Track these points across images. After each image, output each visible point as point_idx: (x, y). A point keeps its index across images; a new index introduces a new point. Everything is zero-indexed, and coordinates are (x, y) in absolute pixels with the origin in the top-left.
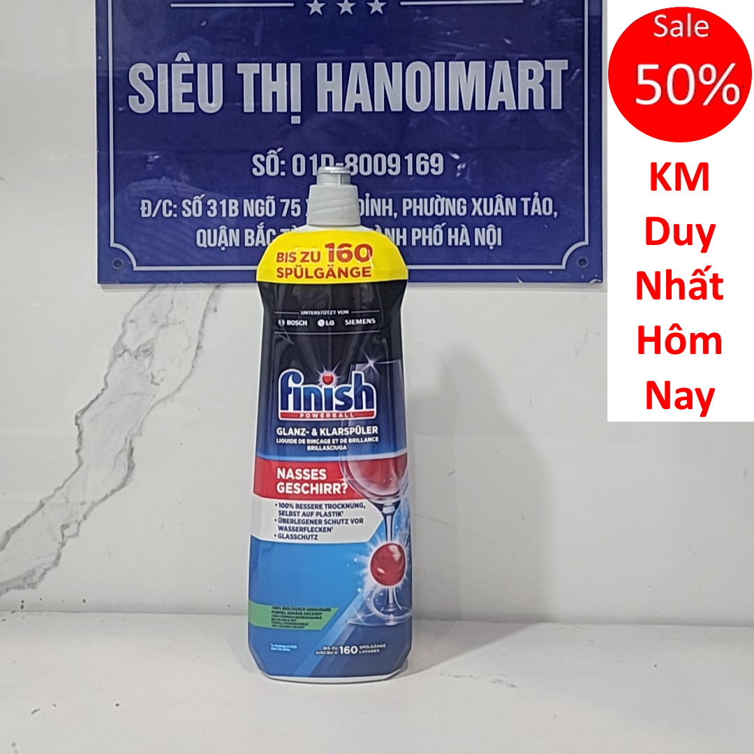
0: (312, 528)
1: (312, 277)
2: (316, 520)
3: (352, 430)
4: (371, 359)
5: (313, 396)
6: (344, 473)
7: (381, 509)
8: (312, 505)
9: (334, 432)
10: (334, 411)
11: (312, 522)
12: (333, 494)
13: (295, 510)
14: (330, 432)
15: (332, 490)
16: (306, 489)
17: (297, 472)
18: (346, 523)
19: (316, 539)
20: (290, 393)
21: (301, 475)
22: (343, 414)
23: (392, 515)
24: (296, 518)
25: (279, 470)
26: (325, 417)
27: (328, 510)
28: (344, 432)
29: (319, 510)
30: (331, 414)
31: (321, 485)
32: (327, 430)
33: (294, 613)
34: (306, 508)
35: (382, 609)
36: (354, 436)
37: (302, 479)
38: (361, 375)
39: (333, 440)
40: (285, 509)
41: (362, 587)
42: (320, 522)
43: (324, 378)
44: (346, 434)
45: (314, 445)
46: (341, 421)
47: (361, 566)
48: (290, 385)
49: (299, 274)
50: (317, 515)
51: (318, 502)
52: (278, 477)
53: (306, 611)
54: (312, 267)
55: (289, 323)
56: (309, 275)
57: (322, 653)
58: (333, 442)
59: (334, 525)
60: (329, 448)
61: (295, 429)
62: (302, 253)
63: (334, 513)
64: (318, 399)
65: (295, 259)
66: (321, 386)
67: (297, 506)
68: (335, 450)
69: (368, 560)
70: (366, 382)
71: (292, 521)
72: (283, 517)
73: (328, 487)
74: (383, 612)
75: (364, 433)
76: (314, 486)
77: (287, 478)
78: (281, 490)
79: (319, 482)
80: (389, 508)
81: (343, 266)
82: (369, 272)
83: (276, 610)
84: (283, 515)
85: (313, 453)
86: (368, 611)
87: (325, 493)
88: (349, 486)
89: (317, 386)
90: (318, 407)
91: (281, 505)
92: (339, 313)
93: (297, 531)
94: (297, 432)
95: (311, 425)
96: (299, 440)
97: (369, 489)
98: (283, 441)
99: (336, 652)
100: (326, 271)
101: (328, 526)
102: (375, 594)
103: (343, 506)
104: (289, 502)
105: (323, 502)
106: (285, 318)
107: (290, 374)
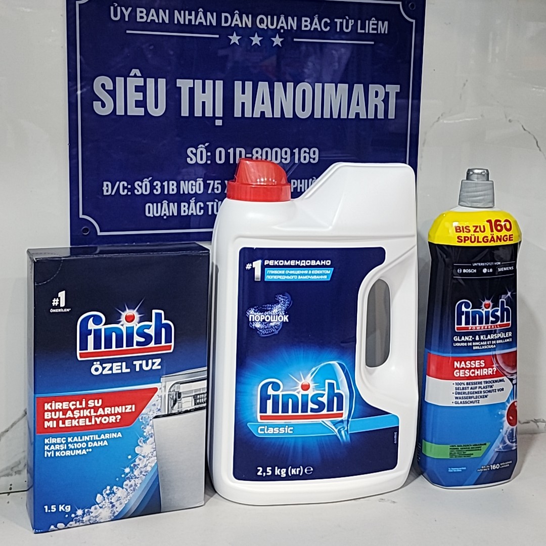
0: (476, 396)
1: (481, 242)
2: (478, 391)
3: (499, 335)
4: (509, 291)
5: (477, 316)
6: (494, 362)
7: (512, 382)
8: (476, 382)
9: (489, 337)
10: (490, 324)
11: (476, 393)
12: (488, 375)
13: (466, 386)
14: (486, 337)
15: (488, 373)
16: (473, 373)
17: (468, 363)
18: (495, 392)
19: (478, 403)
20: (463, 315)
21: (469, 365)
22: (494, 326)
24: (467, 391)
25: (455, 363)
26: (484, 328)
27: (485, 385)
28: (494, 337)
29: (480, 385)
30: (488, 326)
31: (482, 370)
32: (485, 336)
34: (472, 384)
36: (500, 339)
37: (470, 367)
38: (504, 302)
39: (488, 342)
40: (459, 386)
41: (502, 429)
42: (481, 392)
43: (485, 304)
44: (495, 338)
45: (477, 346)
46: (492, 331)
47: (503, 416)
48: (463, 310)
49: (473, 240)
50: (479, 388)
51: (480, 381)
52: (455, 367)
53: (472, 446)
54: (481, 235)
55: (465, 271)
56: (480, 240)
57: (481, 470)
58: (488, 343)
59: (489, 394)
60: (486, 347)
61: (466, 337)
62: (474, 226)
63: (488, 386)
64: (481, 317)
65: (470, 231)
66: (483, 310)
67: (467, 384)
68: (489, 348)
69: (505, 413)
70: (506, 305)
71: (464, 393)
72: (458, 391)
73: (485, 371)
74: (511, 442)
75: (504, 337)
76: (478, 371)
77: (461, 367)
78: (457, 374)
79: (480, 368)
80: (515, 380)
81: (499, 234)
82: (512, 238)
83: (453, 448)
84: (458, 389)
85: (477, 351)
86: (504, 443)
88: (497, 370)
89: (481, 310)
90: (481, 323)
91: (457, 384)
92: (495, 264)
93: (467, 399)
94: (467, 338)
95: (474, 334)
96: (468, 343)
97: (507, 370)
98: (458, 344)
99: (489, 469)
100: (489, 238)
101: (485, 394)
102: (508, 432)
103: (494, 382)
104: (462, 381)
105: (483, 380)
106: (463, 268)
107: (463, 303)
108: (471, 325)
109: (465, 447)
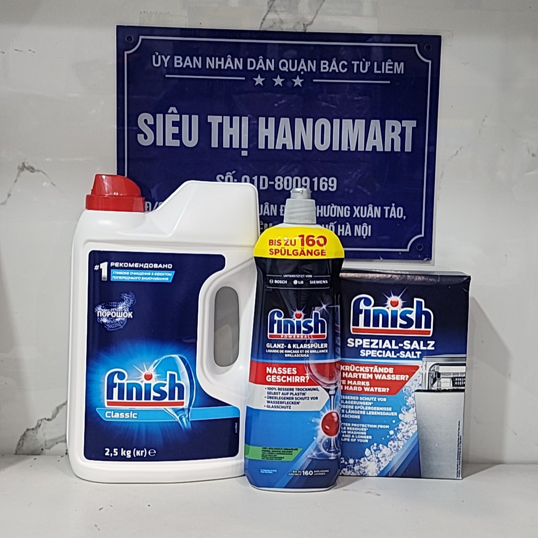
0: (288, 402)
1: (291, 255)
2: (290, 398)
3: (312, 346)
4: (324, 304)
5: (289, 325)
7: (328, 392)
8: (288, 389)
9: (301, 346)
10: (302, 334)
11: (287, 398)
12: (300, 383)
13: (277, 391)
14: (299, 346)
15: (300, 380)
16: (284, 379)
17: (279, 369)
18: (308, 399)
19: (290, 408)
20: (275, 323)
21: (281, 372)
22: (307, 336)
23: (334, 395)
24: (278, 396)
25: (268, 368)
26: (296, 337)
27: (297, 392)
28: (307, 346)
29: (292, 392)
30: (300, 336)
31: (293, 377)
32: (297, 345)
33: (275, 451)
34: (284, 390)
35: (327, 450)
36: (313, 349)
37: (282, 374)
38: (318, 314)
39: (301, 351)
40: (271, 391)
41: (316, 437)
42: (293, 398)
43: (296, 314)
44: (309, 347)
45: (289, 353)
46: (305, 340)
47: (316, 424)
48: (275, 319)
49: (283, 252)
50: (291, 394)
51: (292, 387)
52: (267, 372)
53: (283, 450)
54: (291, 249)
55: (276, 282)
56: (290, 253)
57: (292, 474)
59: (301, 401)
60: (298, 356)
61: (278, 344)
62: (285, 240)
63: (301, 393)
64: (292, 327)
65: (281, 244)
66: (294, 319)
67: (279, 389)
68: (302, 357)
69: (320, 421)
70: (321, 317)
71: (275, 398)
72: (270, 395)
73: (297, 378)
74: (328, 452)
75: (319, 347)
76: (289, 377)
77: (273, 373)
78: (269, 379)
79: (292, 375)
80: (333, 391)
81: (310, 248)
82: (325, 252)
83: (265, 449)
84: (270, 394)
85: (289, 358)
86: (319, 451)
87: (296, 381)
88: (310, 378)
91: (268, 389)
92: (307, 276)
93: (278, 403)
94: (279, 346)
95: (286, 342)
96: (280, 351)
97: (322, 380)
98: (270, 351)
99: (300, 474)
100: (299, 252)
101: (297, 401)
102: (323, 441)
103: (306, 389)
104: (273, 386)
105: (295, 387)
106: (274, 279)
107: (275, 312)
108: (283, 334)
109: (276, 450)
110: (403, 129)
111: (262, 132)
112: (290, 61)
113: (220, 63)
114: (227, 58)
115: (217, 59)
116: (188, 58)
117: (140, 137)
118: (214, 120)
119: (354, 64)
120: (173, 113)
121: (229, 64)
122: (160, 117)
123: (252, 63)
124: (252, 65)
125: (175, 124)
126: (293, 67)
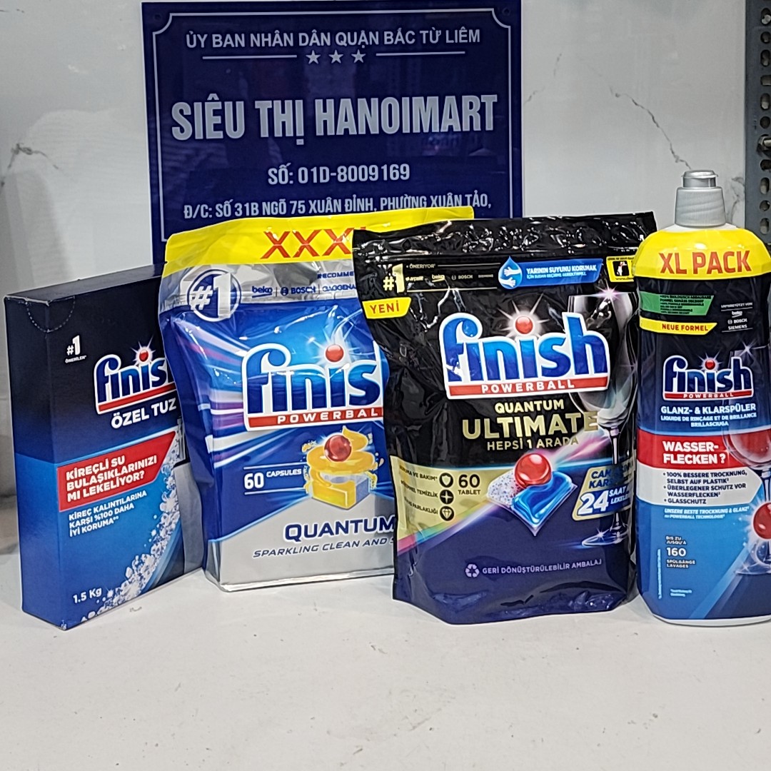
110: (483, 105)
111: (320, 116)
112: (349, 34)
113: (266, 40)
114: (275, 34)
115: (263, 35)
116: (228, 36)
117: (176, 130)
118: (263, 106)
119: (422, 34)
120: (213, 100)
121: (277, 40)
122: (198, 106)
123: (304, 38)
124: (304, 41)
125: (216, 113)
126: (352, 41)
